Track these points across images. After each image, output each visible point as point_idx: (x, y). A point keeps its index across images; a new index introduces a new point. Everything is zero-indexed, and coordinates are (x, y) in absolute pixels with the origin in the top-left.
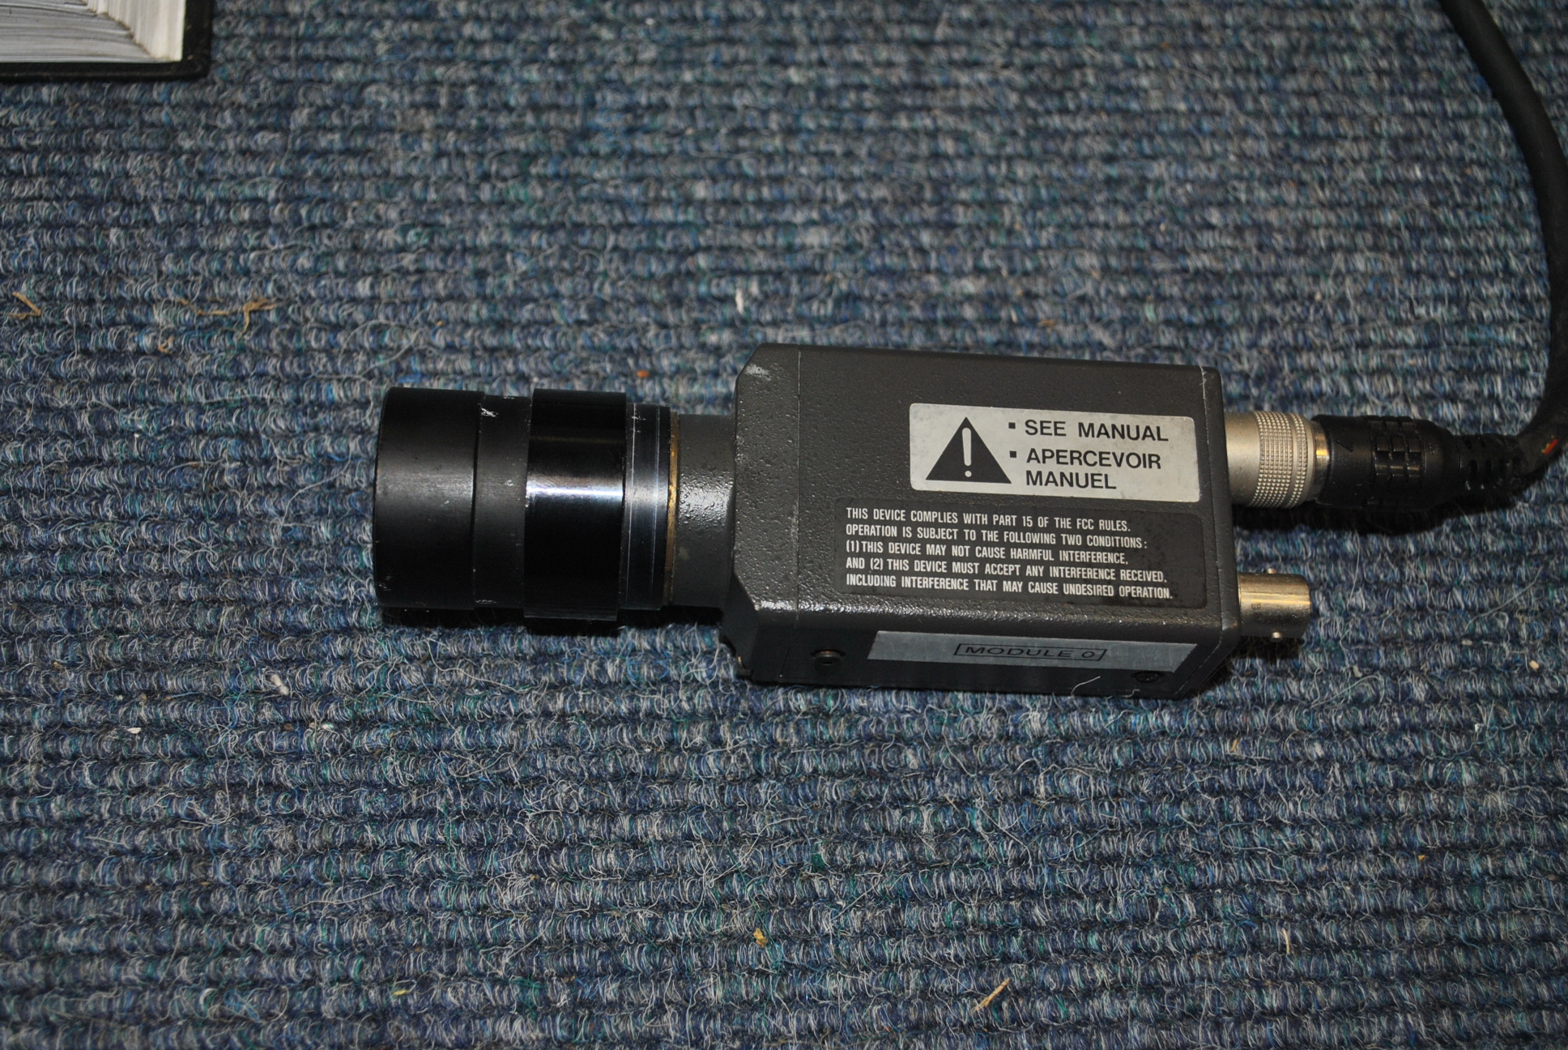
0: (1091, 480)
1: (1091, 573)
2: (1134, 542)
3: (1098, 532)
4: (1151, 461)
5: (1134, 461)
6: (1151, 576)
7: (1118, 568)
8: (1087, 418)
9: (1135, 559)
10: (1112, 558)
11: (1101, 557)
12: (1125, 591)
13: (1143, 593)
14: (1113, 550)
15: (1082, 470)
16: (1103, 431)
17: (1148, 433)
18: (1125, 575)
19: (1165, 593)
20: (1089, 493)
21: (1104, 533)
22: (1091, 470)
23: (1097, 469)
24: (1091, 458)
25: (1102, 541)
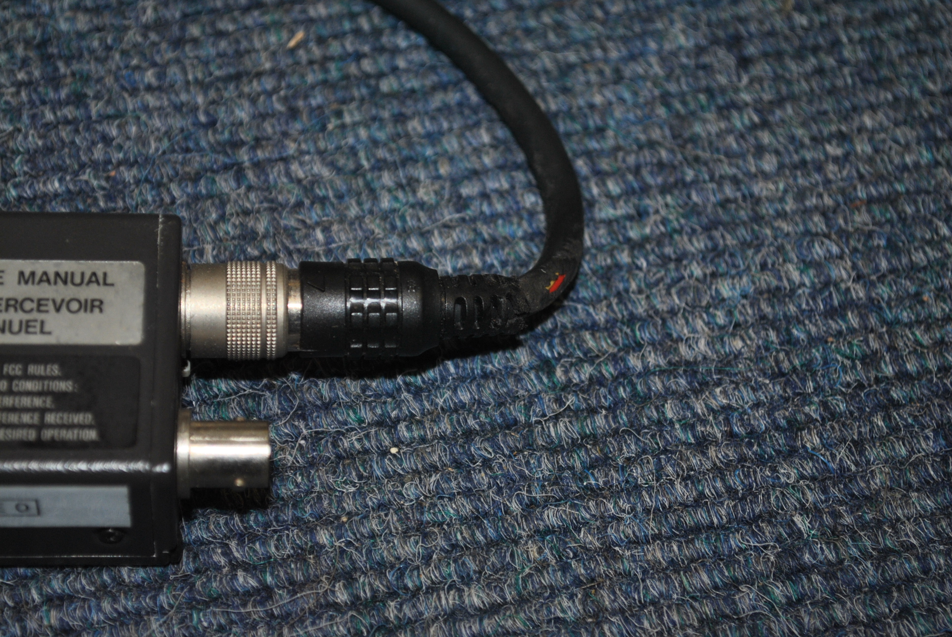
0: (26, 327)
1: (13, 418)
2: (65, 386)
3: (26, 377)
4: (94, 306)
5: (74, 306)
6: (79, 418)
7: (43, 411)
8: (27, 266)
9: (62, 401)
10: (38, 402)
11: (26, 401)
12: (48, 434)
13: (70, 435)
14: (40, 394)
15: (16, 317)
16: (45, 278)
17: (94, 279)
18: (50, 418)
19: (91, 435)
20: (23, 339)
21: (33, 378)
22: (25, 317)
23: (35, 315)
24: (28, 305)
25: (29, 385)
